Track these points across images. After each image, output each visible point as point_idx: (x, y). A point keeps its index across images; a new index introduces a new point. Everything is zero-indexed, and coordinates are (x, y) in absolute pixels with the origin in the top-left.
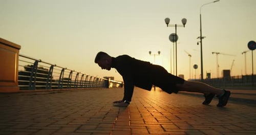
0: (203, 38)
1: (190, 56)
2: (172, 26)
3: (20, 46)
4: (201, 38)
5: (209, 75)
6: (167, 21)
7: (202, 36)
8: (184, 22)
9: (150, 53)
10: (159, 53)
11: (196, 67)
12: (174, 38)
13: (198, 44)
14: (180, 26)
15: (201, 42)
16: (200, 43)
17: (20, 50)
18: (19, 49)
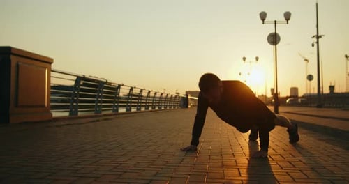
0: (321, 36)
1: (307, 60)
2: (269, 22)
3: (52, 60)
4: (318, 37)
5: (332, 88)
6: (263, 16)
7: (319, 34)
8: (287, 16)
9: (244, 59)
10: (257, 59)
11: (310, 78)
12: (274, 39)
13: (313, 45)
14: (281, 22)
15: (318, 43)
16: (316, 45)
17: (52, 65)
18: (51, 63)
